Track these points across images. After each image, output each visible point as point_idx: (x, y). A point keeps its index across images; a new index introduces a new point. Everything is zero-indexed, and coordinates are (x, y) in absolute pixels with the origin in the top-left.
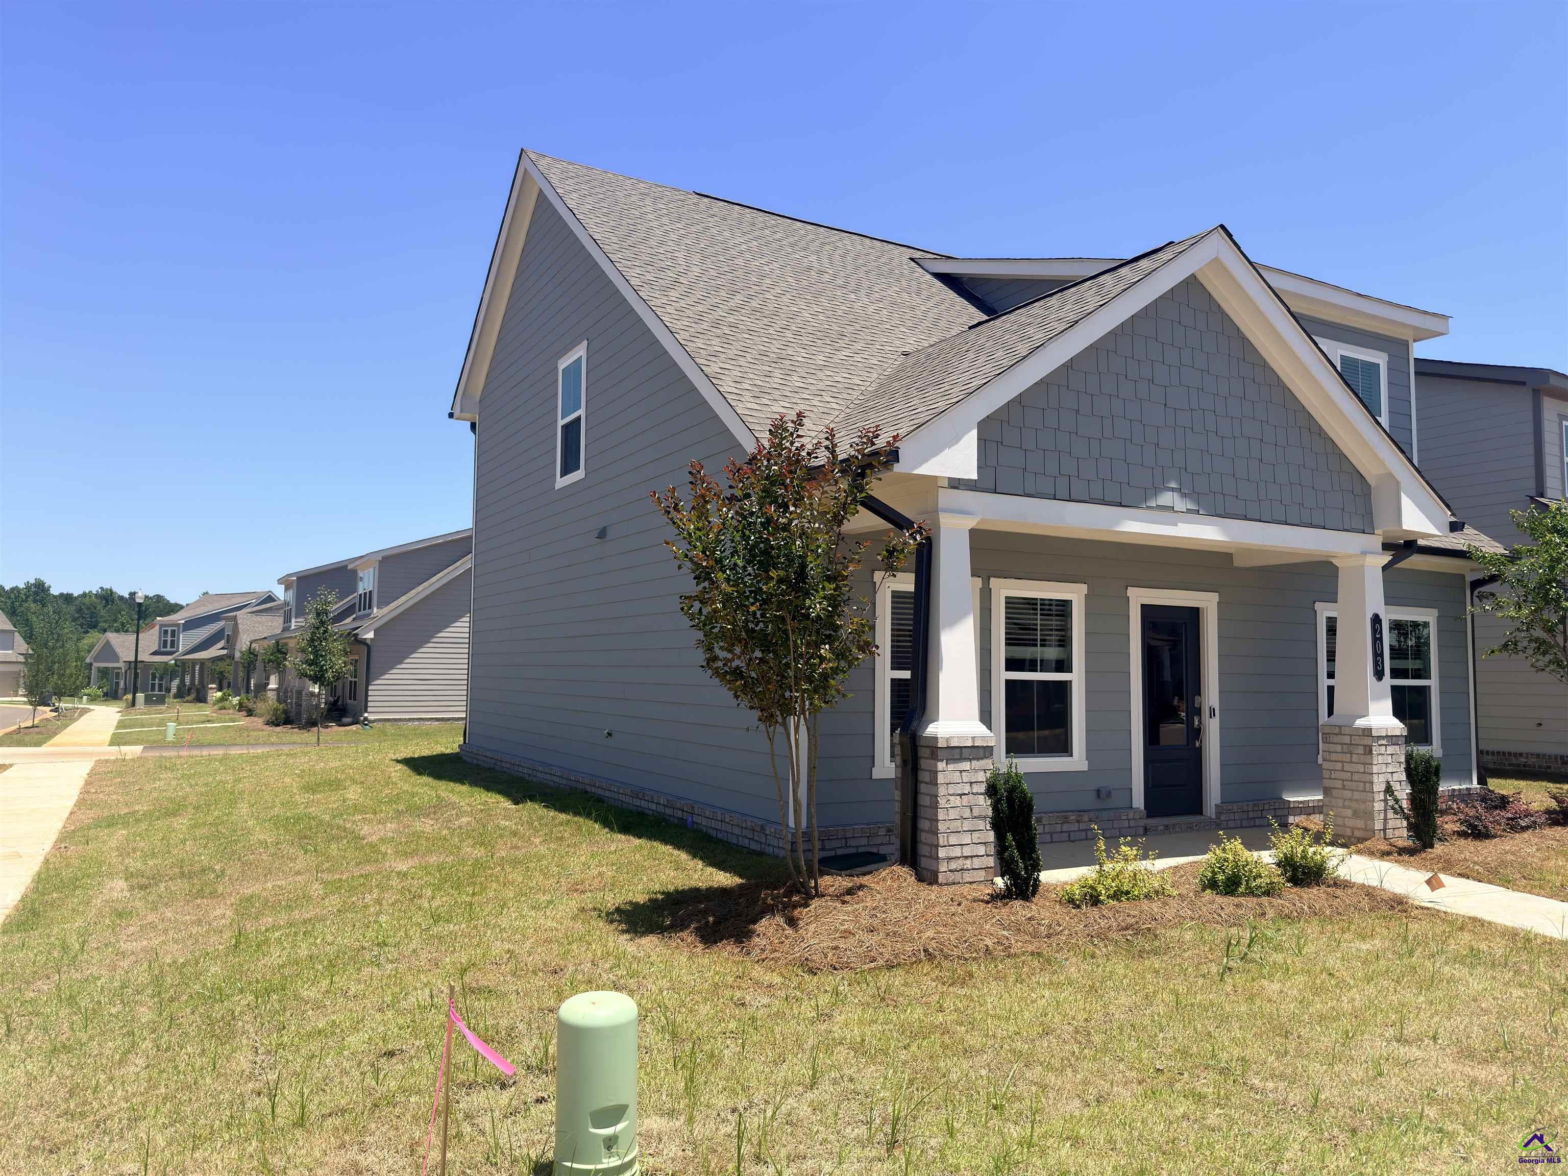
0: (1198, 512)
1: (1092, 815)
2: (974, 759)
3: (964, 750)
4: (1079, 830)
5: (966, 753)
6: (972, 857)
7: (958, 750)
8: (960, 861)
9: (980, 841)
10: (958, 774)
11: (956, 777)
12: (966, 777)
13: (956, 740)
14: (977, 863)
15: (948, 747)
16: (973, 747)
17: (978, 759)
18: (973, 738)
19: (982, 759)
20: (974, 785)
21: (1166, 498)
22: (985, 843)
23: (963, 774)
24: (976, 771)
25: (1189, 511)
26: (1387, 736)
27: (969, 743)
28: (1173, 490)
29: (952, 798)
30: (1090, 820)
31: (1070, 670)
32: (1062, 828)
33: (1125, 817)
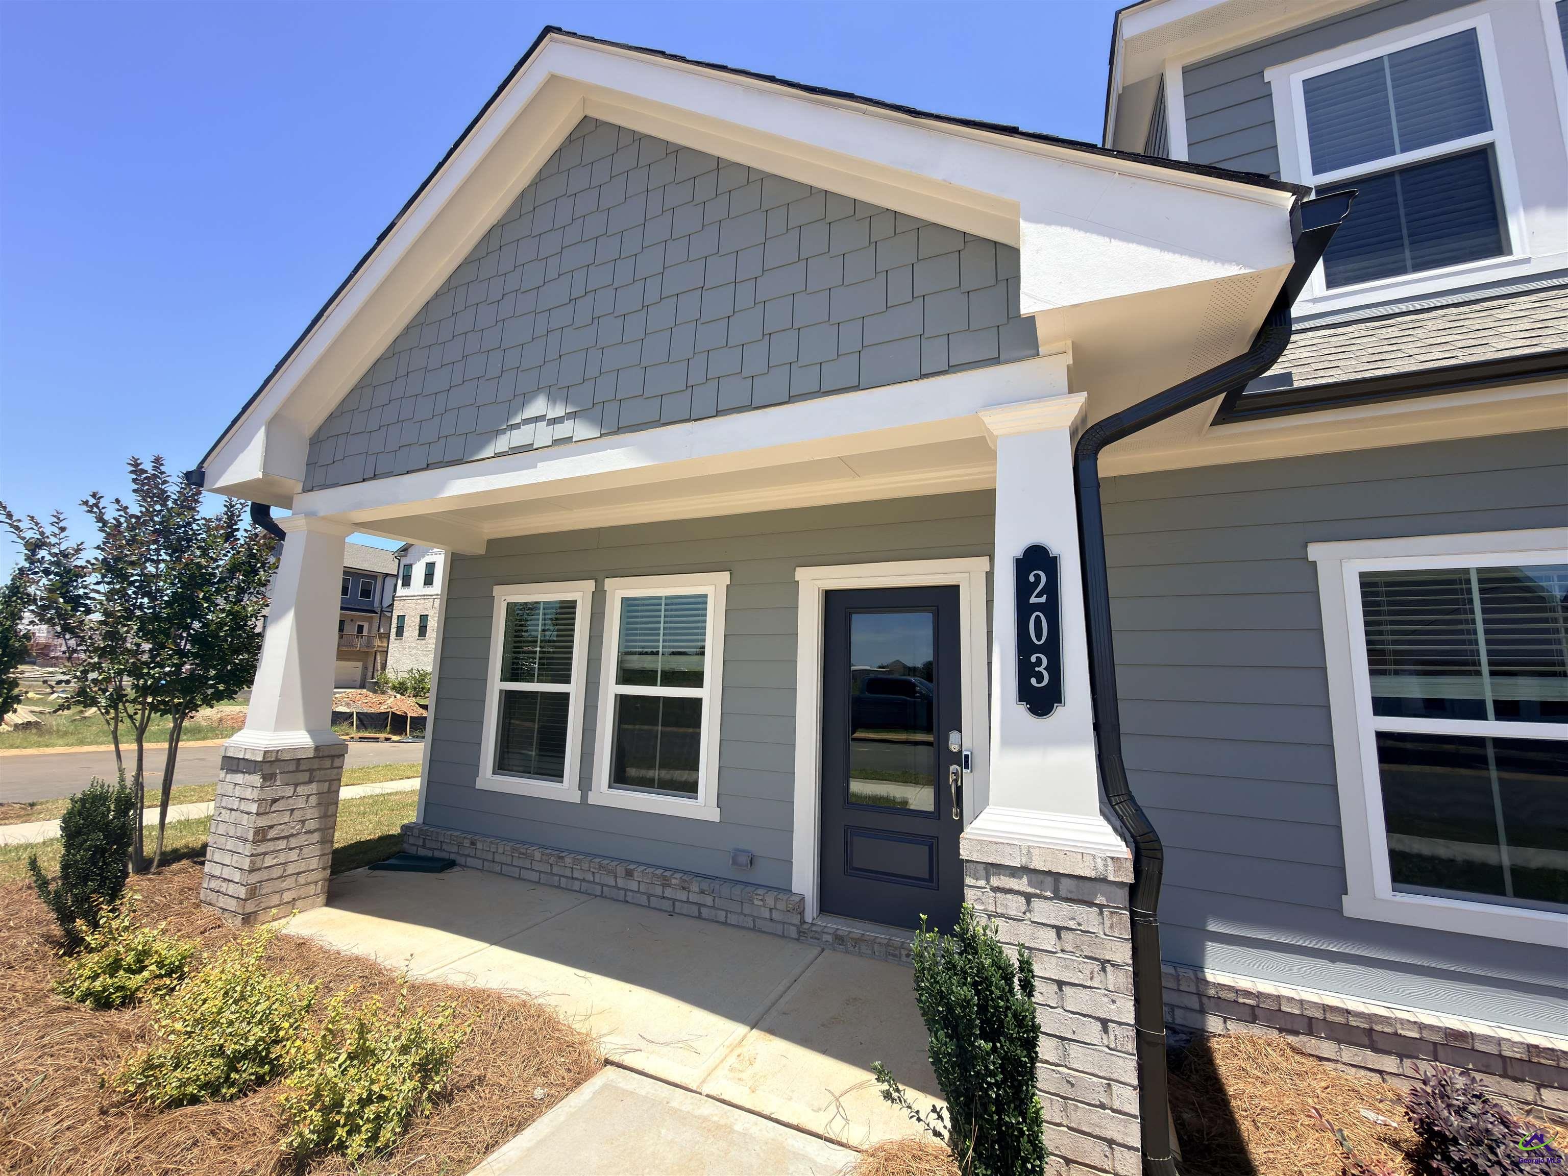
6: (229, 881)
8: (219, 882)
9: (238, 865)
10: (232, 786)
11: (229, 789)
12: (238, 792)
14: (231, 889)
16: (244, 759)
22: (241, 870)
23: (237, 787)
25: (556, 442)
26: (1025, 870)
29: (223, 811)
30: (702, 892)
31: (700, 685)
32: (663, 892)
33: (761, 903)
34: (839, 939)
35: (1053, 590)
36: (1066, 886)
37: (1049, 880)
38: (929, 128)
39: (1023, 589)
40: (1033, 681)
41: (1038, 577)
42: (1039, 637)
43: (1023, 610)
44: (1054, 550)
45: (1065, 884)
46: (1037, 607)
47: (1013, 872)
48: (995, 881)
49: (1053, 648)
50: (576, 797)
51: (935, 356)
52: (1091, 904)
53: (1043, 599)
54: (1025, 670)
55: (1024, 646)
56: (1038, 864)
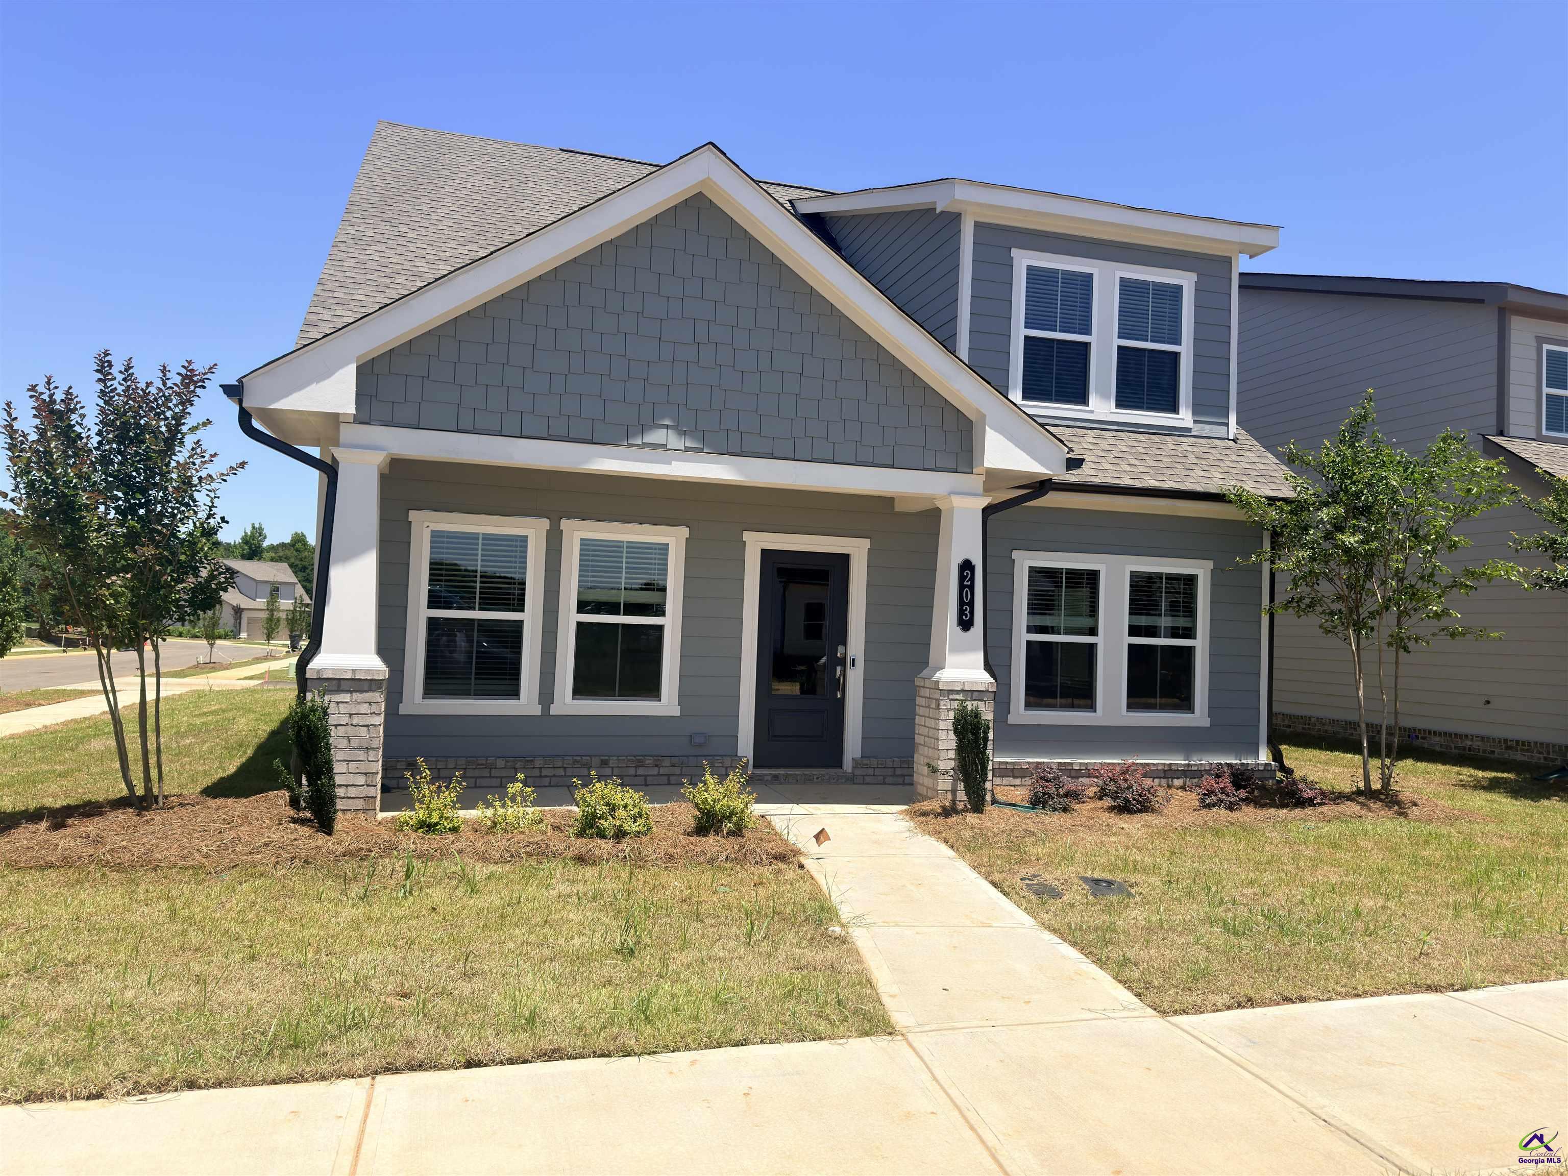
0: (701, 450)
1: (675, 760)
2: (357, 691)
3: (342, 682)
4: (659, 775)
5: (344, 685)
7: (334, 682)
9: (357, 771)
10: (334, 705)
11: (332, 708)
12: (344, 709)
13: (330, 672)
14: (353, 791)
15: (319, 679)
16: (352, 679)
17: (361, 691)
18: (354, 671)
19: (367, 691)
20: (355, 717)
21: (657, 436)
22: (365, 774)
23: (340, 705)
24: (358, 703)
25: (687, 449)
26: (963, 691)
27: (349, 676)
28: (667, 427)
30: (673, 766)
31: (663, 614)
32: (636, 772)
33: (721, 765)
34: (776, 777)
35: (972, 579)
36: (975, 695)
37: (970, 693)
38: (954, 360)
39: (962, 578)
40: (964, 617)
41: (967, 573)
42: (967, 599)
43: (962, 587)
44: (974, 563)
45: (975, 694)
46: (967, 586)
47: (958, 692)
48: (951, 697)
49: (971, 604)
50: (537, 710)
51: (930, 462)
52: (982, 700)
53: (969, 583)
54: (961, 612)
55: (961, 603)
56: (967, 688)
